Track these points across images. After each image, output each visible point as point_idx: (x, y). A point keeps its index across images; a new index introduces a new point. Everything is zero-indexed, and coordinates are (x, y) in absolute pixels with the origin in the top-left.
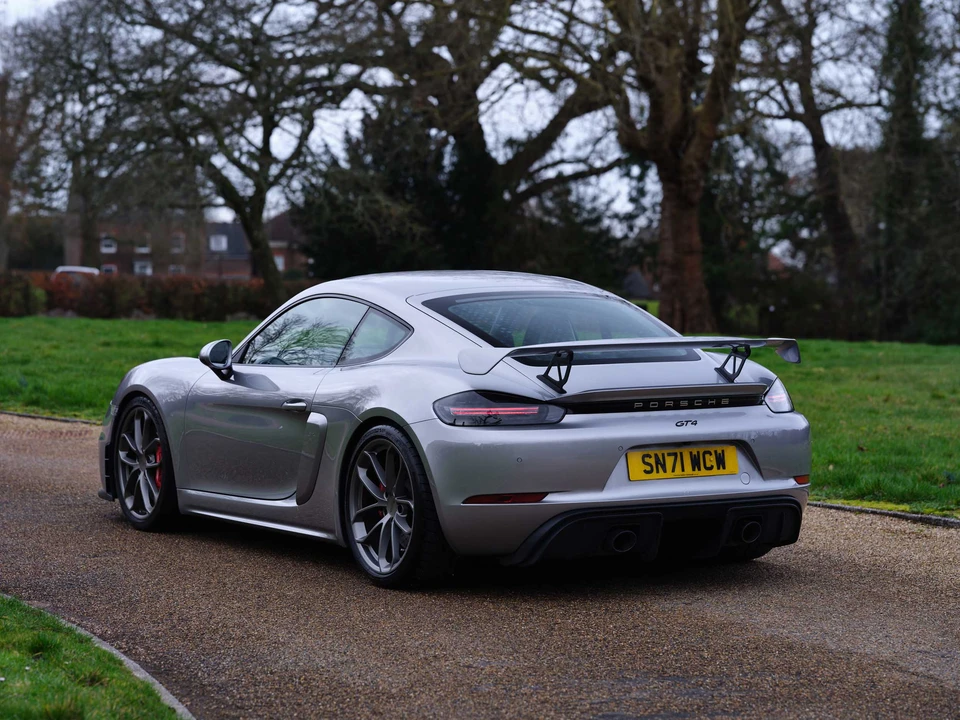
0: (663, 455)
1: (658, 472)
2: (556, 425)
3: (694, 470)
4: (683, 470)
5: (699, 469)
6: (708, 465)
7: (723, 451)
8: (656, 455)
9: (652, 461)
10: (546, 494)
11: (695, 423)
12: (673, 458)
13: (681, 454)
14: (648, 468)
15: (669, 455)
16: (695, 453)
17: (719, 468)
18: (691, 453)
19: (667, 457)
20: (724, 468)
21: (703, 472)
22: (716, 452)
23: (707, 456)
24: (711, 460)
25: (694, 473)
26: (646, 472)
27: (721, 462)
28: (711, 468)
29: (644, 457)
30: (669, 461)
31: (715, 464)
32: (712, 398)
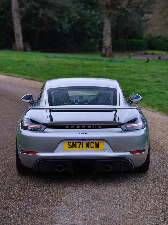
0: (76, 143)
1: (73, 148)
2: (42, 131)
3: (86, 148)
4: (82, 148)
5: (89, 148)
6: (92, 146)
7: (98, 142)
8: (73, 143)
9: (71, 145)
10: (37, 152)
11: (86, 133)
12: (79, 144)
13: (82, 143)
14: (70, 147)
15: (78, 143)
16: (88, 142)
17: (96, 148)
18: (86, 143)
19: (77, 144)
20: (98, 148)
21: (90, 148)
22: (96, 142)
23: (92, 144)
24: (93, 145)
25: (86, 149)
26: (69, 148)
27: (97, 146)
28: (93, 147)
29: (68, 143)
30: (78, 145)
31: (95, 146)
32: (94, 126)
